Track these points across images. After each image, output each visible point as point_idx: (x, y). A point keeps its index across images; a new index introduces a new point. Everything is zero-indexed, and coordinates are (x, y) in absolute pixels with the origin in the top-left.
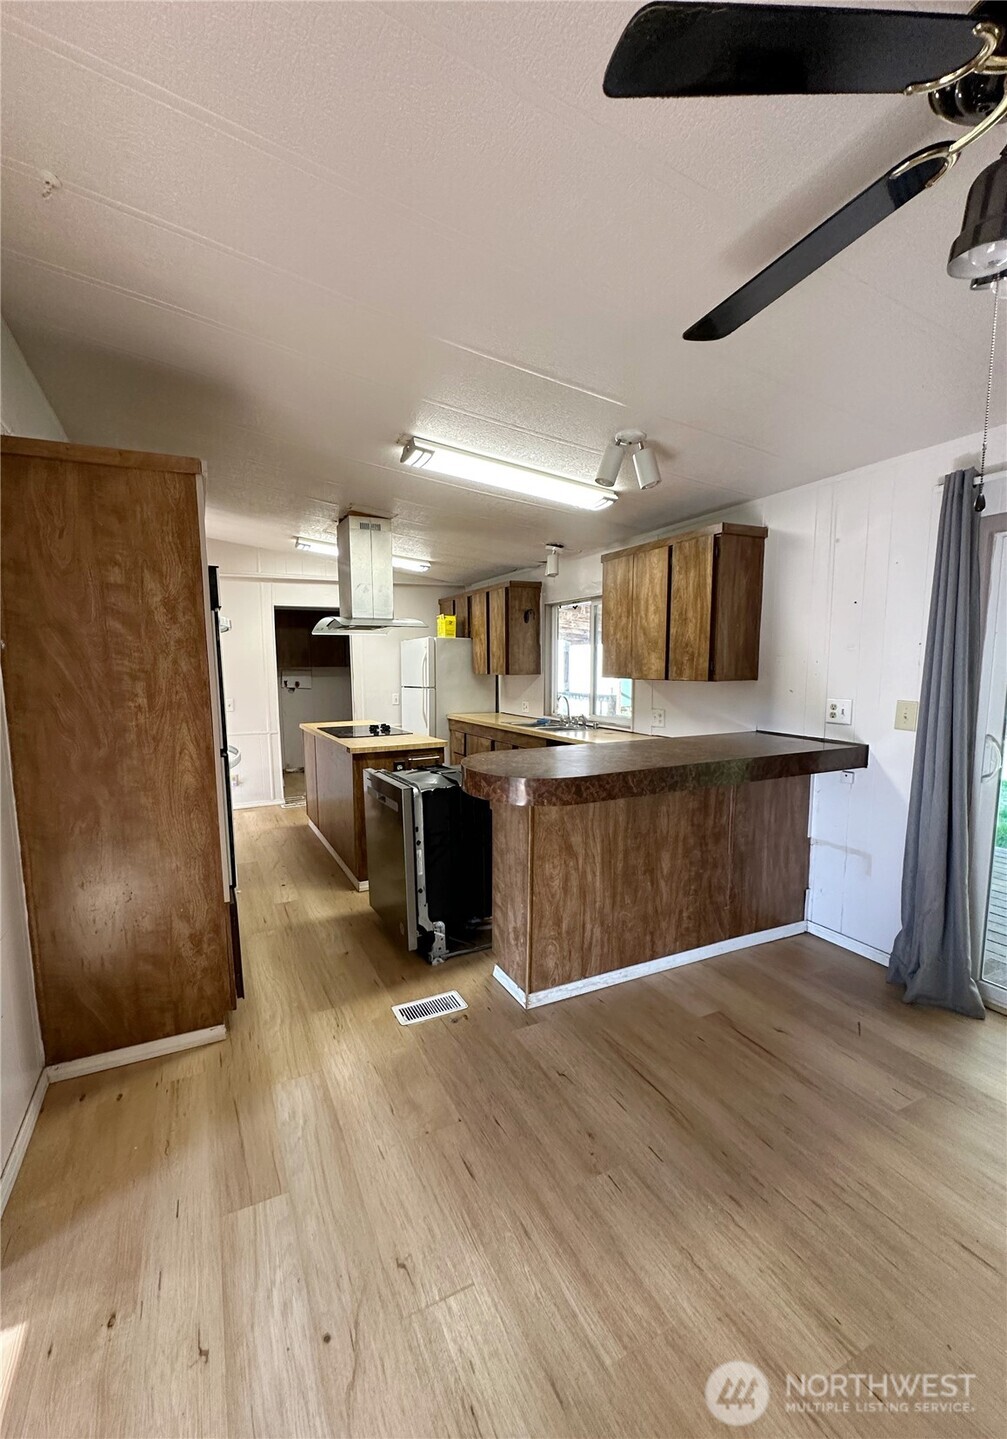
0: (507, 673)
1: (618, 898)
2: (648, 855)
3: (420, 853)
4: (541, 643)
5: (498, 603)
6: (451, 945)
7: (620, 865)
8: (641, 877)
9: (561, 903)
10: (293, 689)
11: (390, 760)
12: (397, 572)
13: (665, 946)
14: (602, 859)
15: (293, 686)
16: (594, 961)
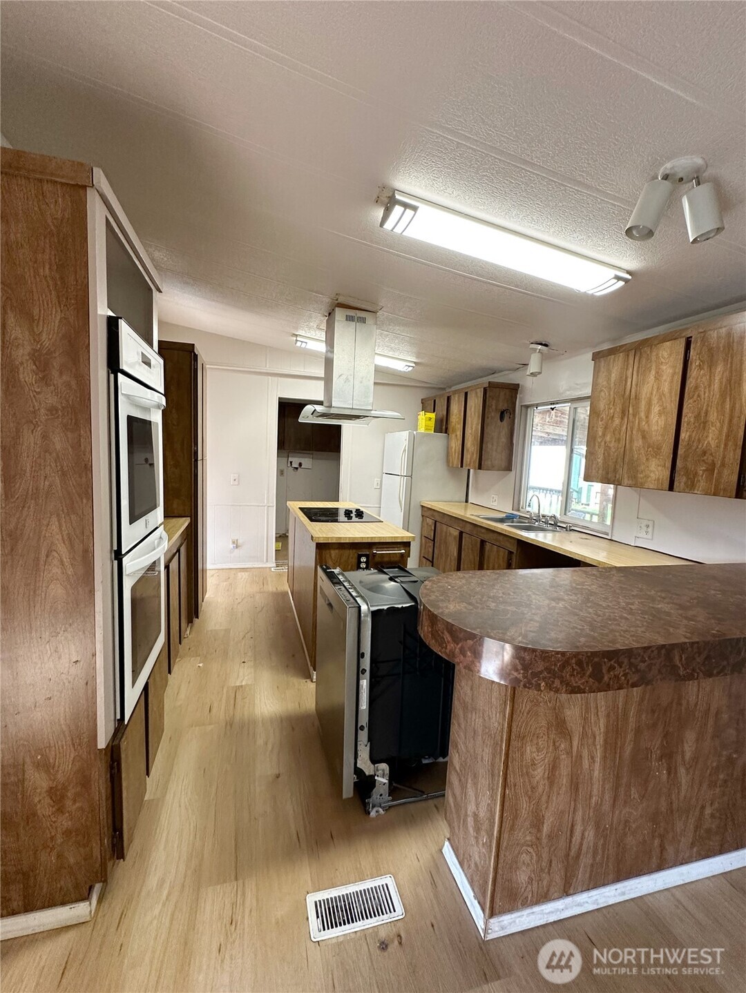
0: (480, 468)
1: (622, 790)
2: (666, 735)
3: (365, 683)
4: (514, 442)
5: (475, 403)
6: (393, 791)
7: (628, 750)
8: (655, 764)
9: (544, 798)
10: (297, 468)
11: (354, 551)
12: (379, 371)
13: (677, 852)
14: (606, 741)
15: (296, 465)
16: (582, 874)
